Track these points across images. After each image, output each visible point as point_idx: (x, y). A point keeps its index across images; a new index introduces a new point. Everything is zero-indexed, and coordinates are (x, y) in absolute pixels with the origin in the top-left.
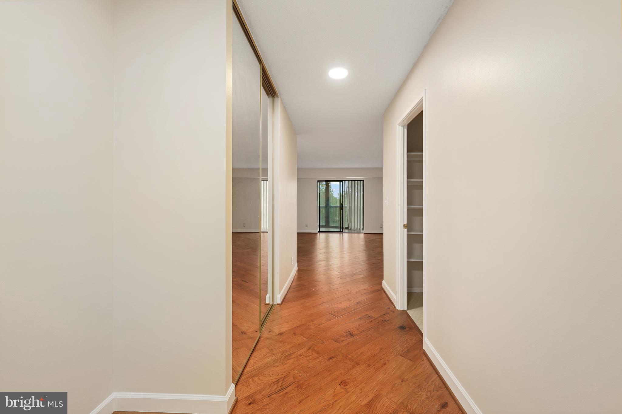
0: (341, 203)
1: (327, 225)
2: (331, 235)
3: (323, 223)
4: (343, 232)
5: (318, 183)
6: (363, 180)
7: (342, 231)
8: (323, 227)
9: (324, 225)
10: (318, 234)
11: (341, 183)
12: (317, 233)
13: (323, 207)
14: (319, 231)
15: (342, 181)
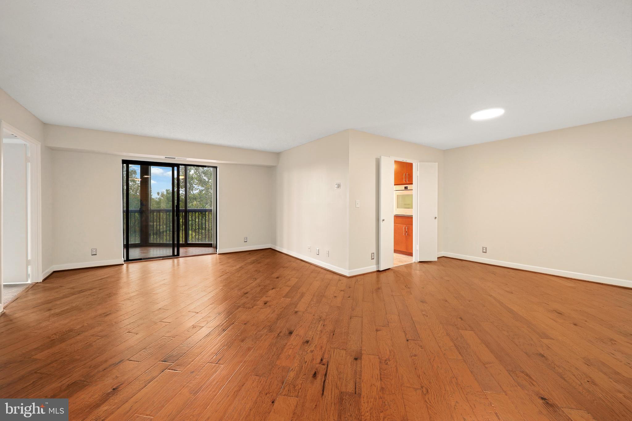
0: (176, 204)
1: (145, 243)
2: (153, 265)
3: (135, 239)
4: (180, 256)
5: (125, 165)
6: (216, 167)
7: (178, 254)
8: (135, 246)
9: (138, 241)
10: (125, 265)
11: (176, 168)
12: (123, 264)
13: (135, 212)
14: (125, 259)
15: (178, 165)
